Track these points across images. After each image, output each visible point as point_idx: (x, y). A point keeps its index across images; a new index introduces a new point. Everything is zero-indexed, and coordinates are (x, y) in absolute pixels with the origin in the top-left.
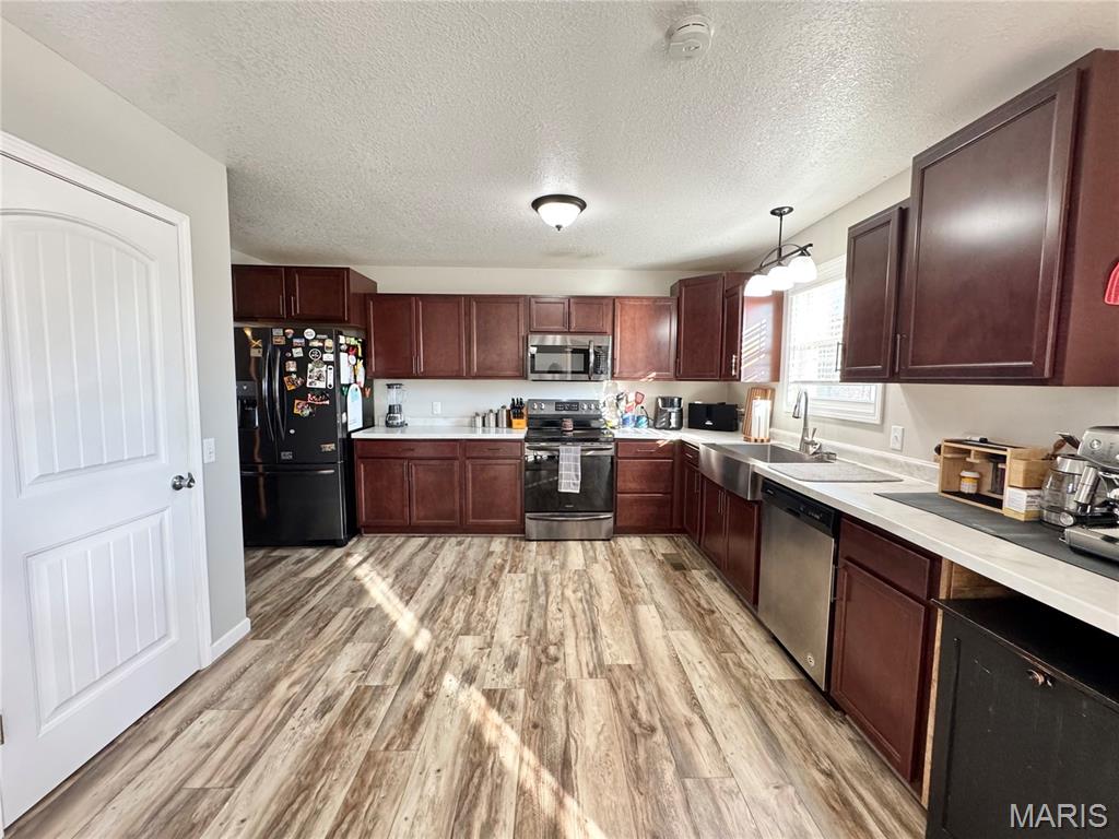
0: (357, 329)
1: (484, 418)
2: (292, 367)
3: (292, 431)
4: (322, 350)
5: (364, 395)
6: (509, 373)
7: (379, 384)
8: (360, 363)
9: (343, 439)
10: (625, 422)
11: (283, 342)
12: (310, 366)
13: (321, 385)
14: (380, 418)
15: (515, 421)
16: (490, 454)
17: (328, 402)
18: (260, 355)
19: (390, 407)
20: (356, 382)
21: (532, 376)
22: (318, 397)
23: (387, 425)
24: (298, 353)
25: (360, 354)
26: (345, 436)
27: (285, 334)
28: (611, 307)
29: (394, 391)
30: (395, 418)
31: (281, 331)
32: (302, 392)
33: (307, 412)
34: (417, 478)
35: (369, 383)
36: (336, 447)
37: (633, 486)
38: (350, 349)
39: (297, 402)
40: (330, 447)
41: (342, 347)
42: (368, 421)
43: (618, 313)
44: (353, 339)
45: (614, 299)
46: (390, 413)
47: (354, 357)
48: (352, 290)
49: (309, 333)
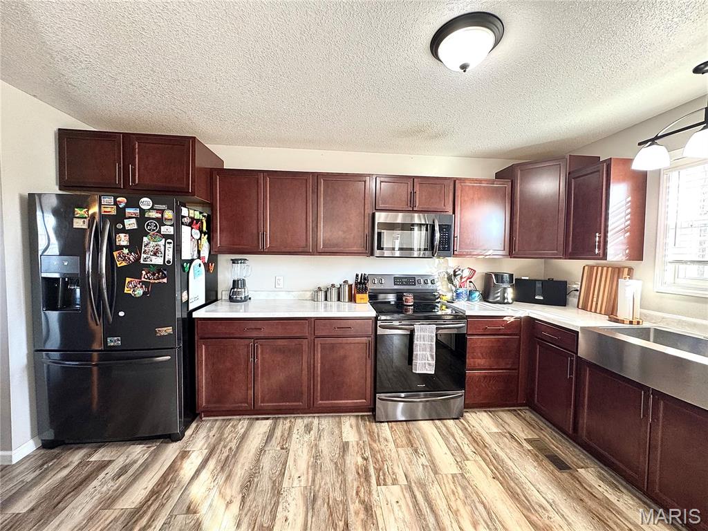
0: (202, 204)
1: (326, 292)
2: (123, 240)
3: (121, 314)
4: (161, 222)
5: (207, 270)
6: (355, 249)
7: (224, 260)
8: (205, 238)
9: (183, 319)
10: (458, 295)
11: (114, 212)
12: (145, 239)
13: (158, 261)
14: (223, 293)
15: (358, 296)
16: (340, 332)
17: (165, 280)
18: (85, 226)
19: (234, 281)
20: (199, 257)
21: (377, 252)
22: (154, 274)
23: (231, 299)
24: (131, 224)
25: (204, 229)
26: (185, 316)
27: (116, 203)
28: (452, 187)
29: (238, 267)
30: (239, 293)
31: (111, 200)
32: (135, 269)
33: (139, 292)
34: (263, 359)
35: (213, 258)
36: (174, 330)
37: (481, 362)
38: (193, 223)
39: (128, 280)
40: (166, 331)
41: (185, 220)
42: (211, 297)
43: (458, 193)
44: (197, 213)
45: (455, 181)
46: (233, 288)
47: (198, 231)
48: (197, 164)
49: (146, 203)
